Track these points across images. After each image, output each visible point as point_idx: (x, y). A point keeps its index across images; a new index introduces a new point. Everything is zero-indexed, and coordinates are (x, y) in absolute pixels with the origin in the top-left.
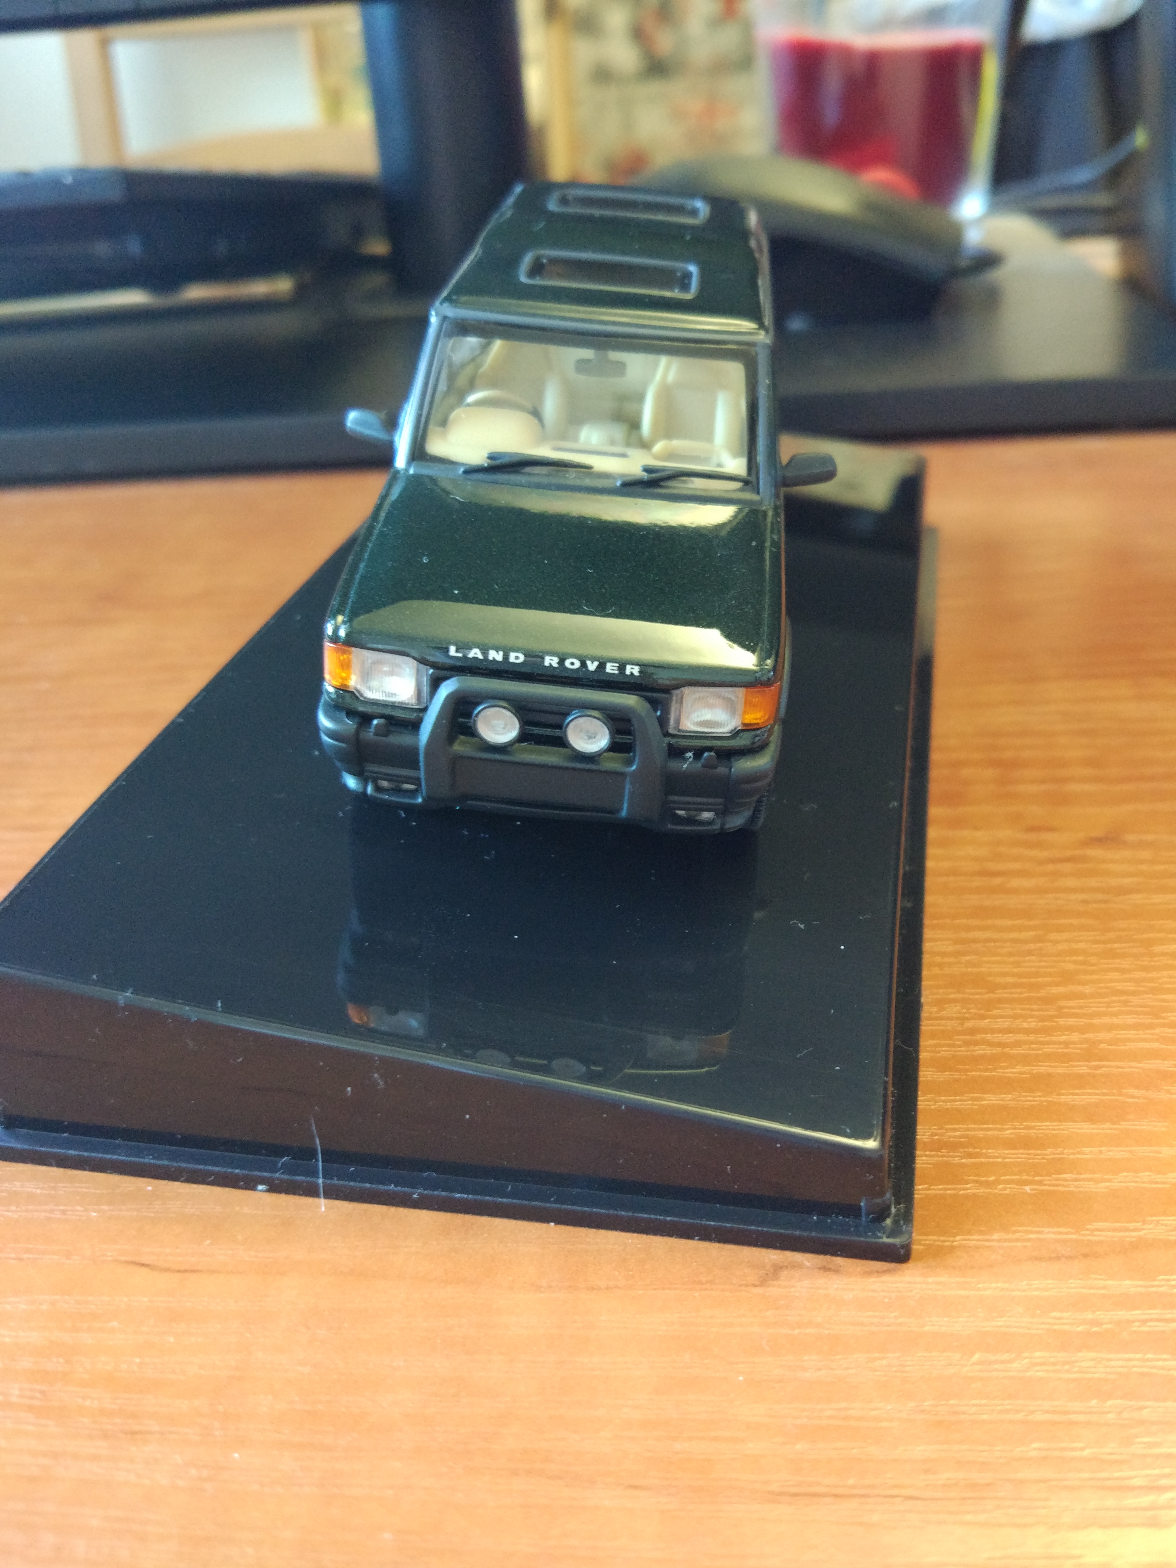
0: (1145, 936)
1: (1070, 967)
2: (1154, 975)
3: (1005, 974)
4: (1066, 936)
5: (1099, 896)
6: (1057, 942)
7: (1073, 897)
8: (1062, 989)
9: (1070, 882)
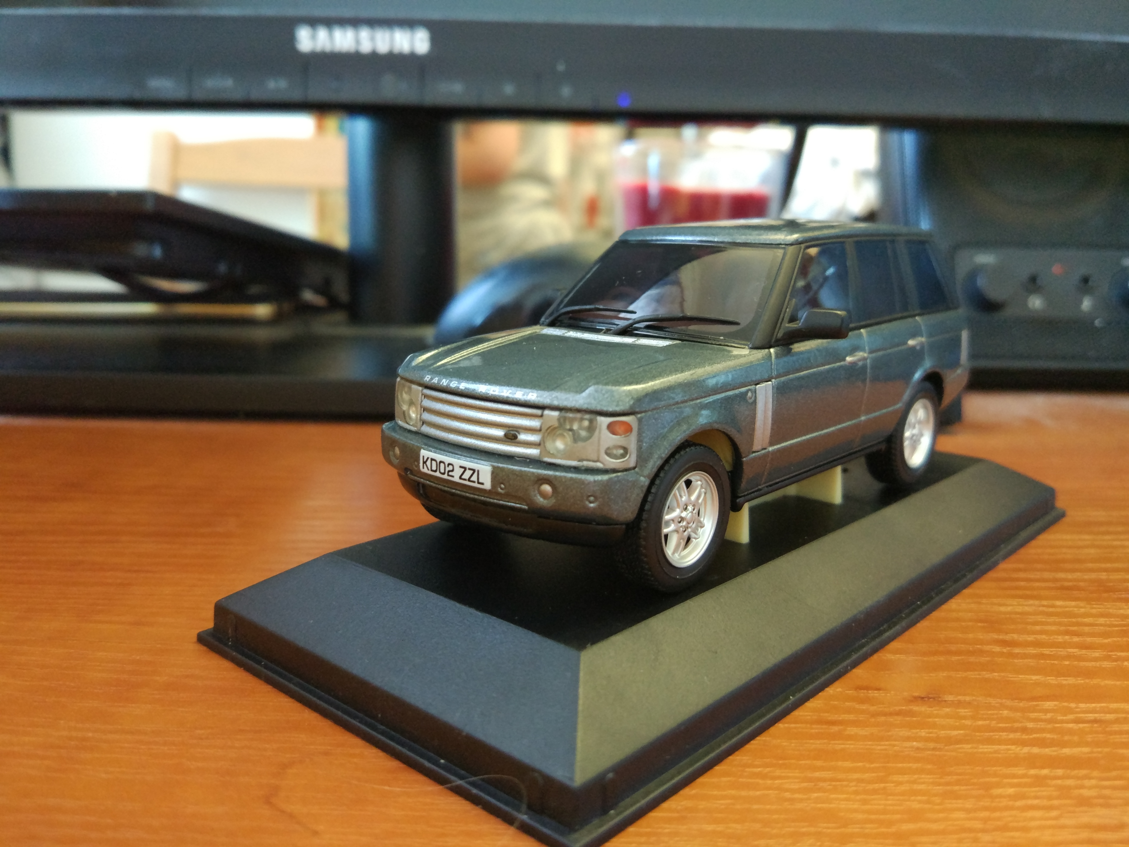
0: (982, 780)
1: (916, 806)
2: (997, 814)
3: (856, 811)
4: (906, 778)
5: (932, 745)
6: (899, 783)
7: (908, 744)
8: (911, 826)
9: (904, 733)
